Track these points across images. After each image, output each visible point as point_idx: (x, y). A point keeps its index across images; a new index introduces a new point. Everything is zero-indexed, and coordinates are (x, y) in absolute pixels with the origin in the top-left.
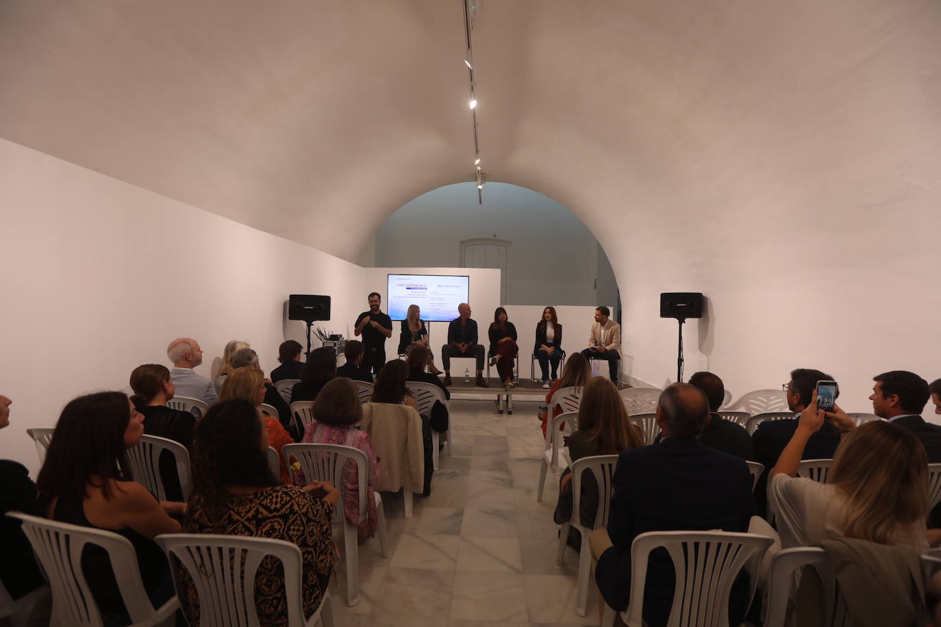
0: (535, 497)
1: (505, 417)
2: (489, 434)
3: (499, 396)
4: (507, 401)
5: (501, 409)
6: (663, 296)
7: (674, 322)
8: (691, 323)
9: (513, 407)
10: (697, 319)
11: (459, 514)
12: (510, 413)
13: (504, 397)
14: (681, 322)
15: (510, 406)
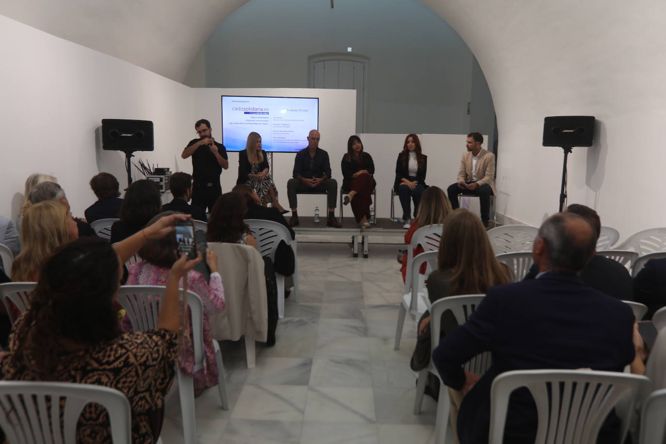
0: (392, 345)
1: (360, 260)
2: (344, 280)
3: (353, 238)
4: (363, 243)
5: (356, 252)
6: (548, 120)
7: (559, 151)
8: (578, 153)
9: (369, 250)
10: (587, 148)
11: (307, 365)
12: (366, 256)
13: (360, 239)
14: (567, 151)
15: (366, 248)
